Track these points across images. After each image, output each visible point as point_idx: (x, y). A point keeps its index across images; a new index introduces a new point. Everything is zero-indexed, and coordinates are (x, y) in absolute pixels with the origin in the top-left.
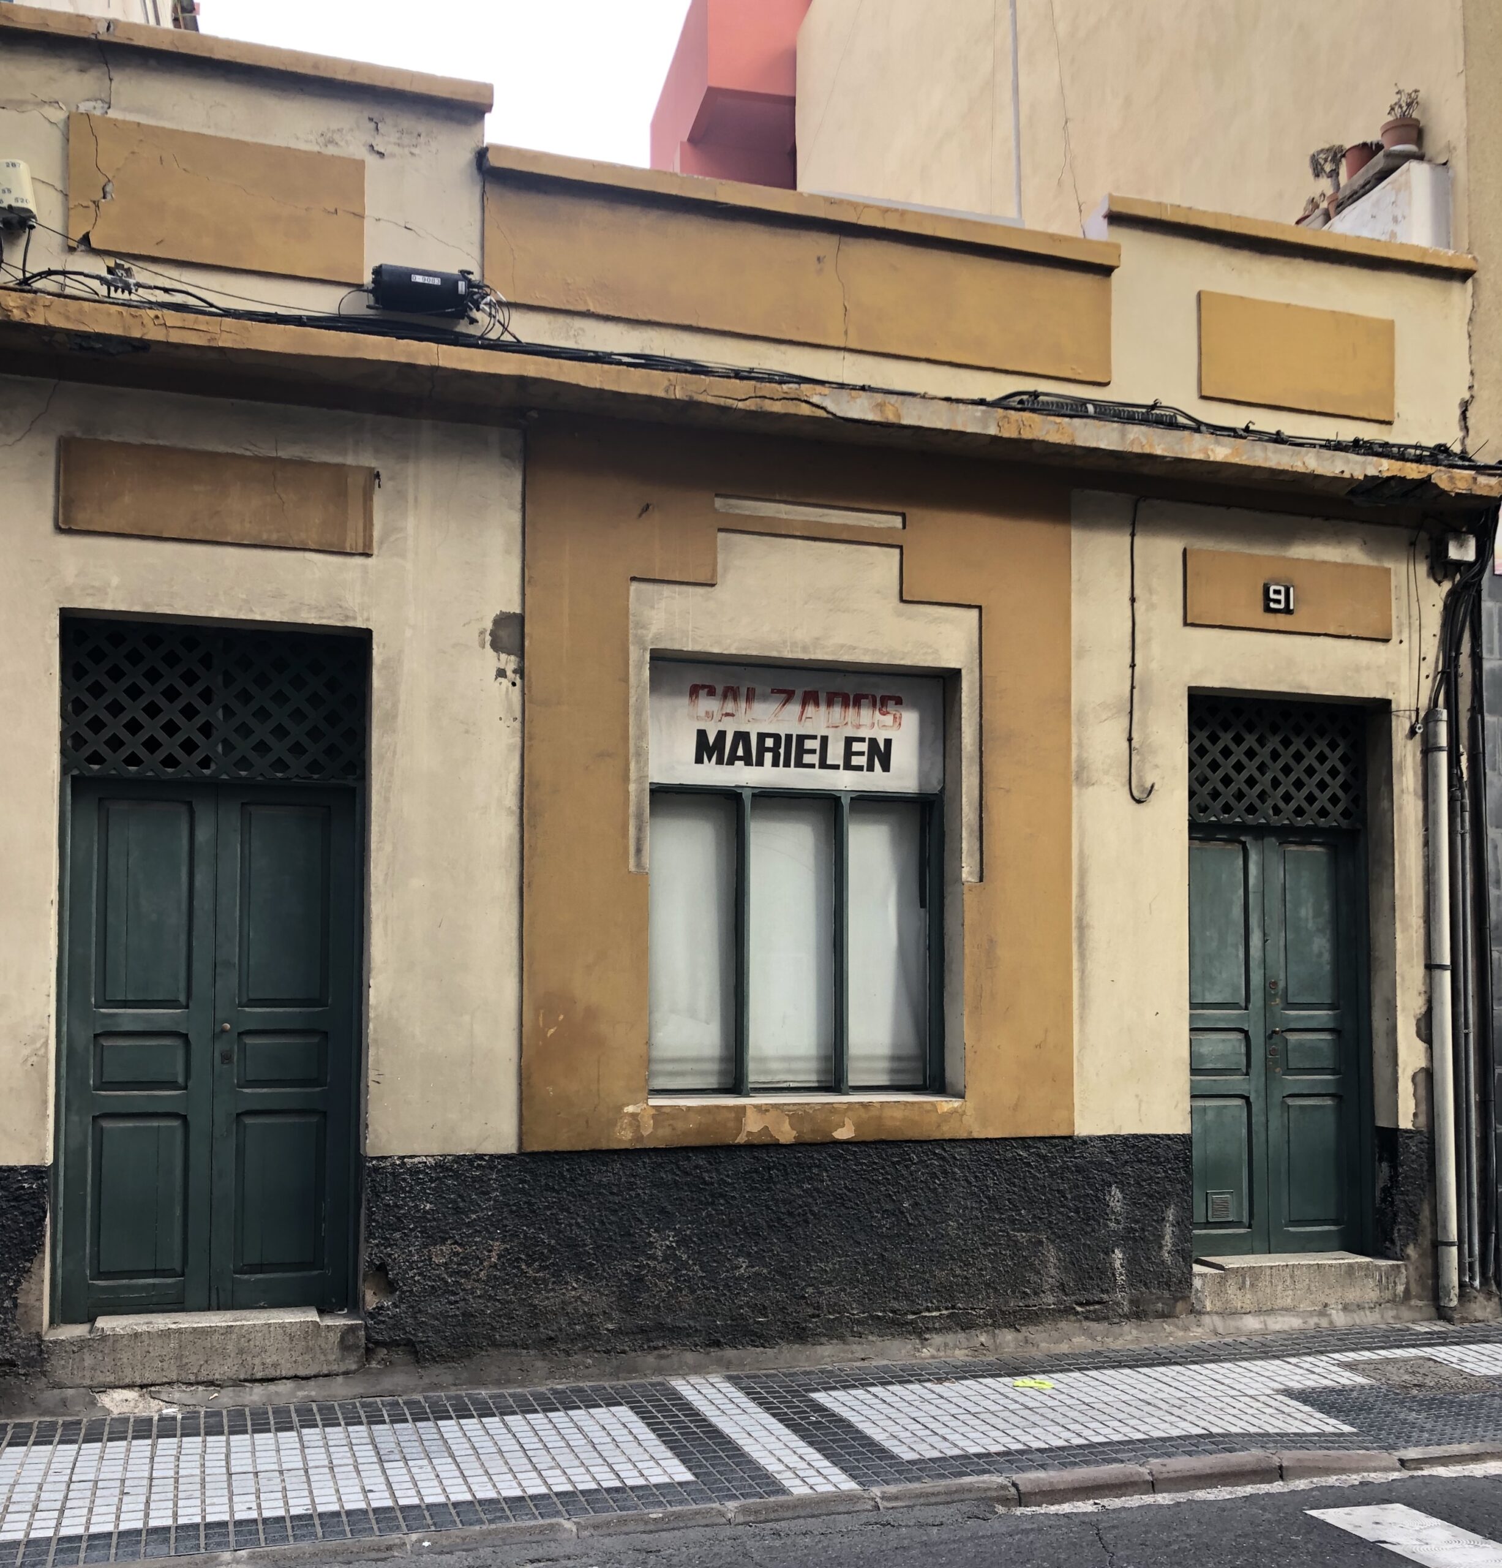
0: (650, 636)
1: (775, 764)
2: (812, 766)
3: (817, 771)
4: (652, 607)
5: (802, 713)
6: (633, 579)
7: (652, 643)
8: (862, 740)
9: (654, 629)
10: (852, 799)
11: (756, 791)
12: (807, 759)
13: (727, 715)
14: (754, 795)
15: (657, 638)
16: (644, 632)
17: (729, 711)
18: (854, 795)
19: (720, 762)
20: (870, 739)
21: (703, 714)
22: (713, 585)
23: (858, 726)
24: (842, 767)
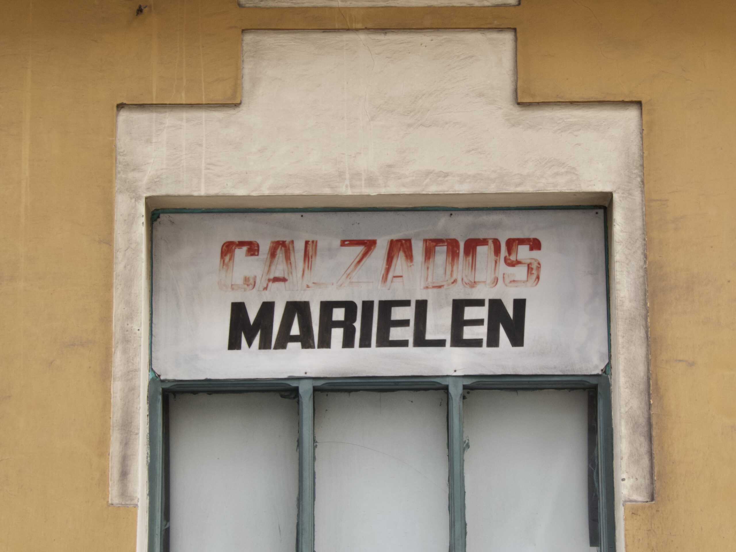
0: (145, 180)
1: (348, 342)
2: (403, 343)
3: (411, 350)
4: (149, 141)
5: (388, 270)
6: (121, 106)
7: (148, 189)
8: (479, 303)
9: (150, 172)
10: (465, 387)
11: (319, 383)
12: (396, 333)
13: (276, 280)
14: (316, 389)
15: (154, 182)
16: (136, 175)
17: (278, 274)
18: (468, 382)
19: (265, 345)
20: (491, 301)
21: (240, 281)
22: (237, 105)
23: (473, 284)
24: (448, 343)
